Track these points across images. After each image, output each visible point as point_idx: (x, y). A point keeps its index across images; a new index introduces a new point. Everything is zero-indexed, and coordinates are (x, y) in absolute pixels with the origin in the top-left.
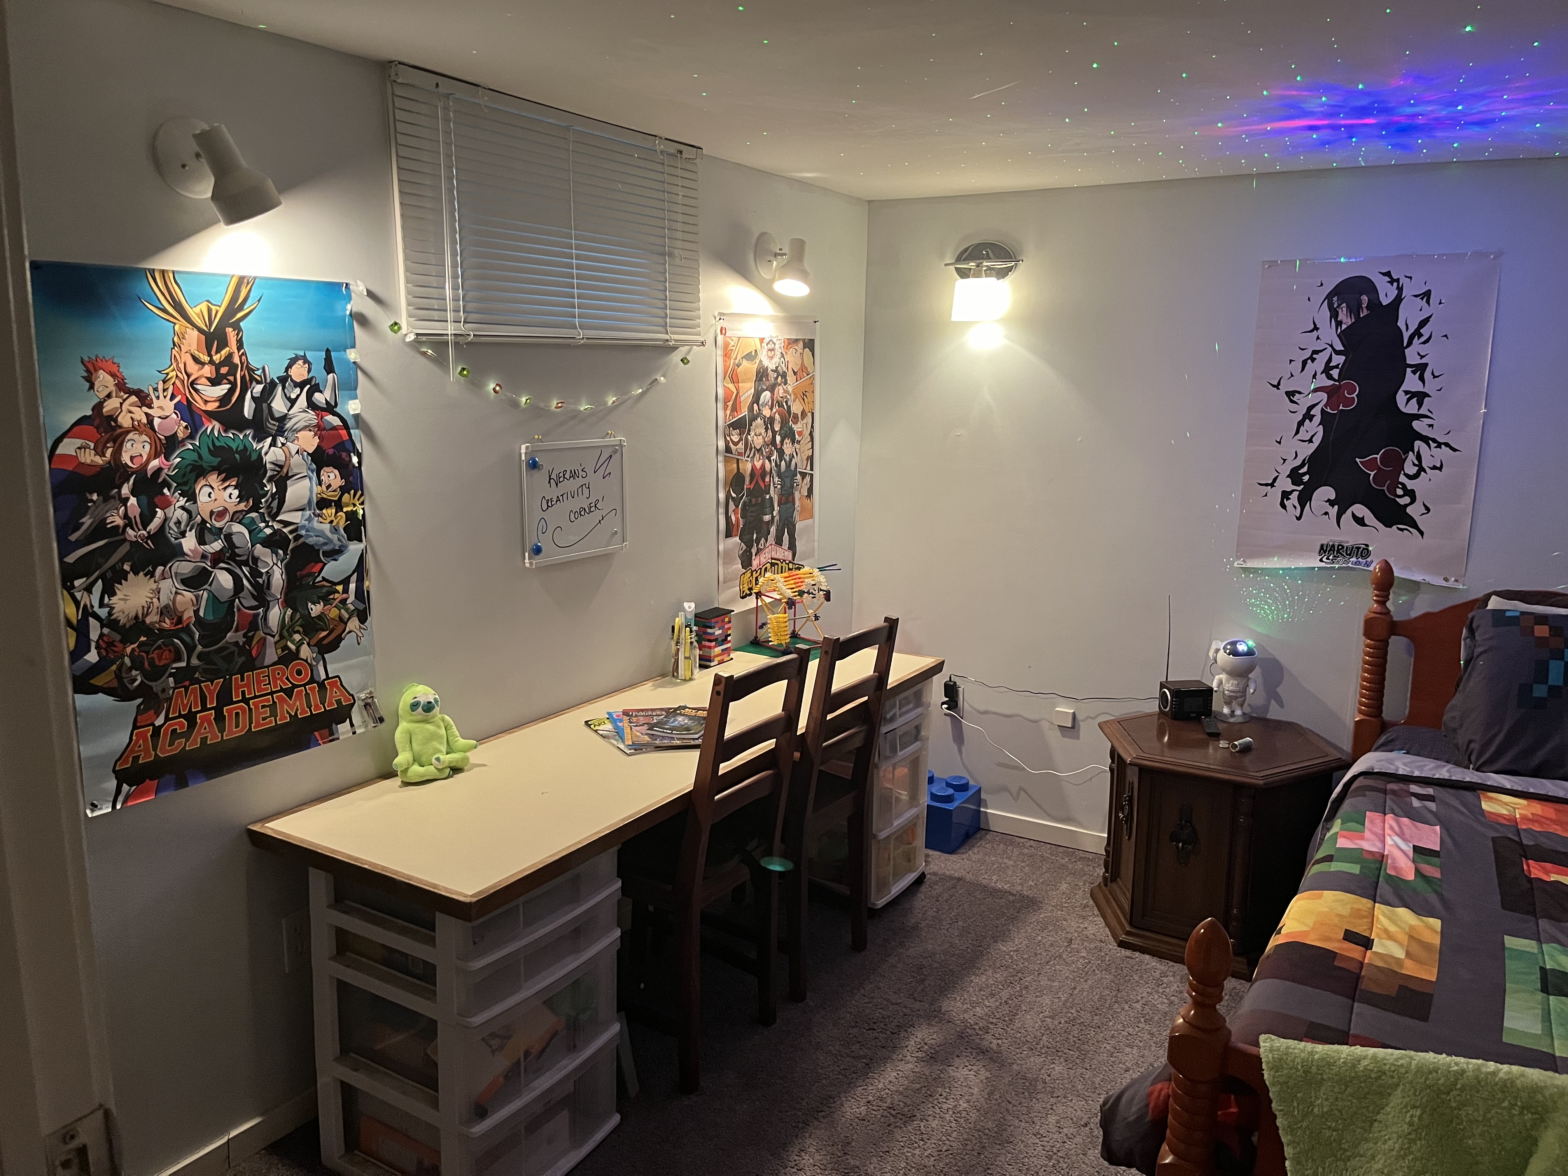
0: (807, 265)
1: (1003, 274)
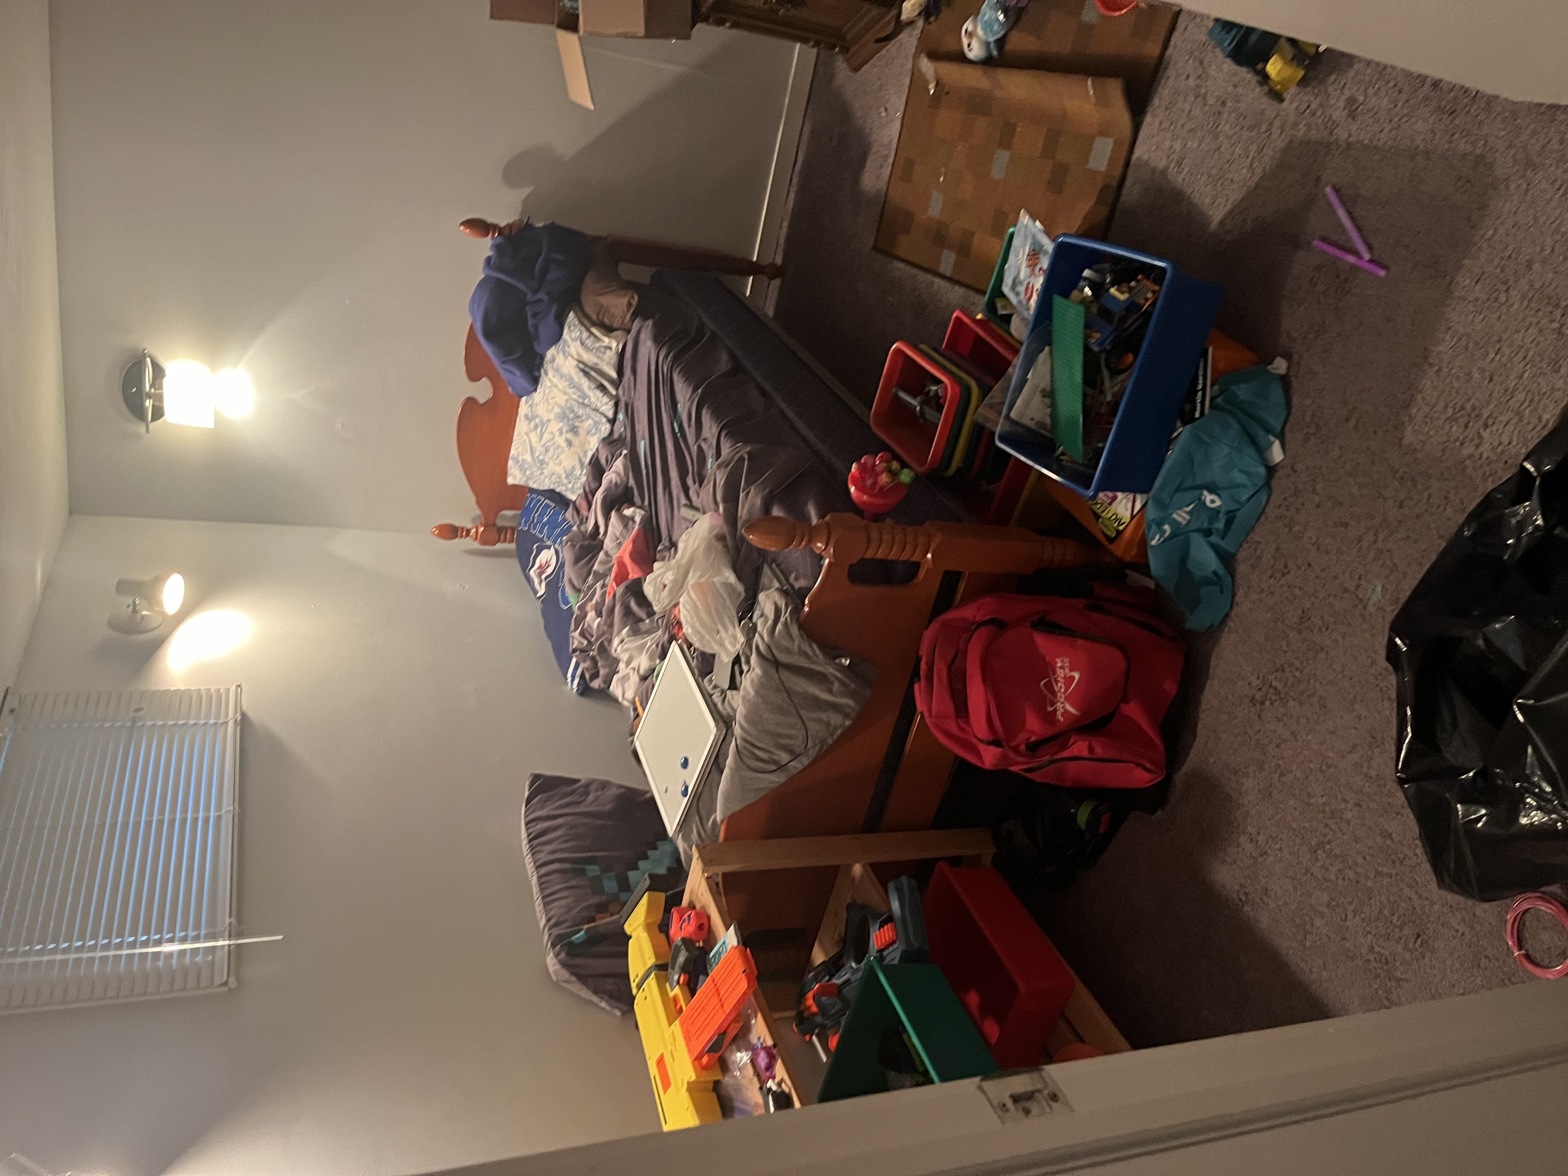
0: (147, 577)
1: (159, 372)
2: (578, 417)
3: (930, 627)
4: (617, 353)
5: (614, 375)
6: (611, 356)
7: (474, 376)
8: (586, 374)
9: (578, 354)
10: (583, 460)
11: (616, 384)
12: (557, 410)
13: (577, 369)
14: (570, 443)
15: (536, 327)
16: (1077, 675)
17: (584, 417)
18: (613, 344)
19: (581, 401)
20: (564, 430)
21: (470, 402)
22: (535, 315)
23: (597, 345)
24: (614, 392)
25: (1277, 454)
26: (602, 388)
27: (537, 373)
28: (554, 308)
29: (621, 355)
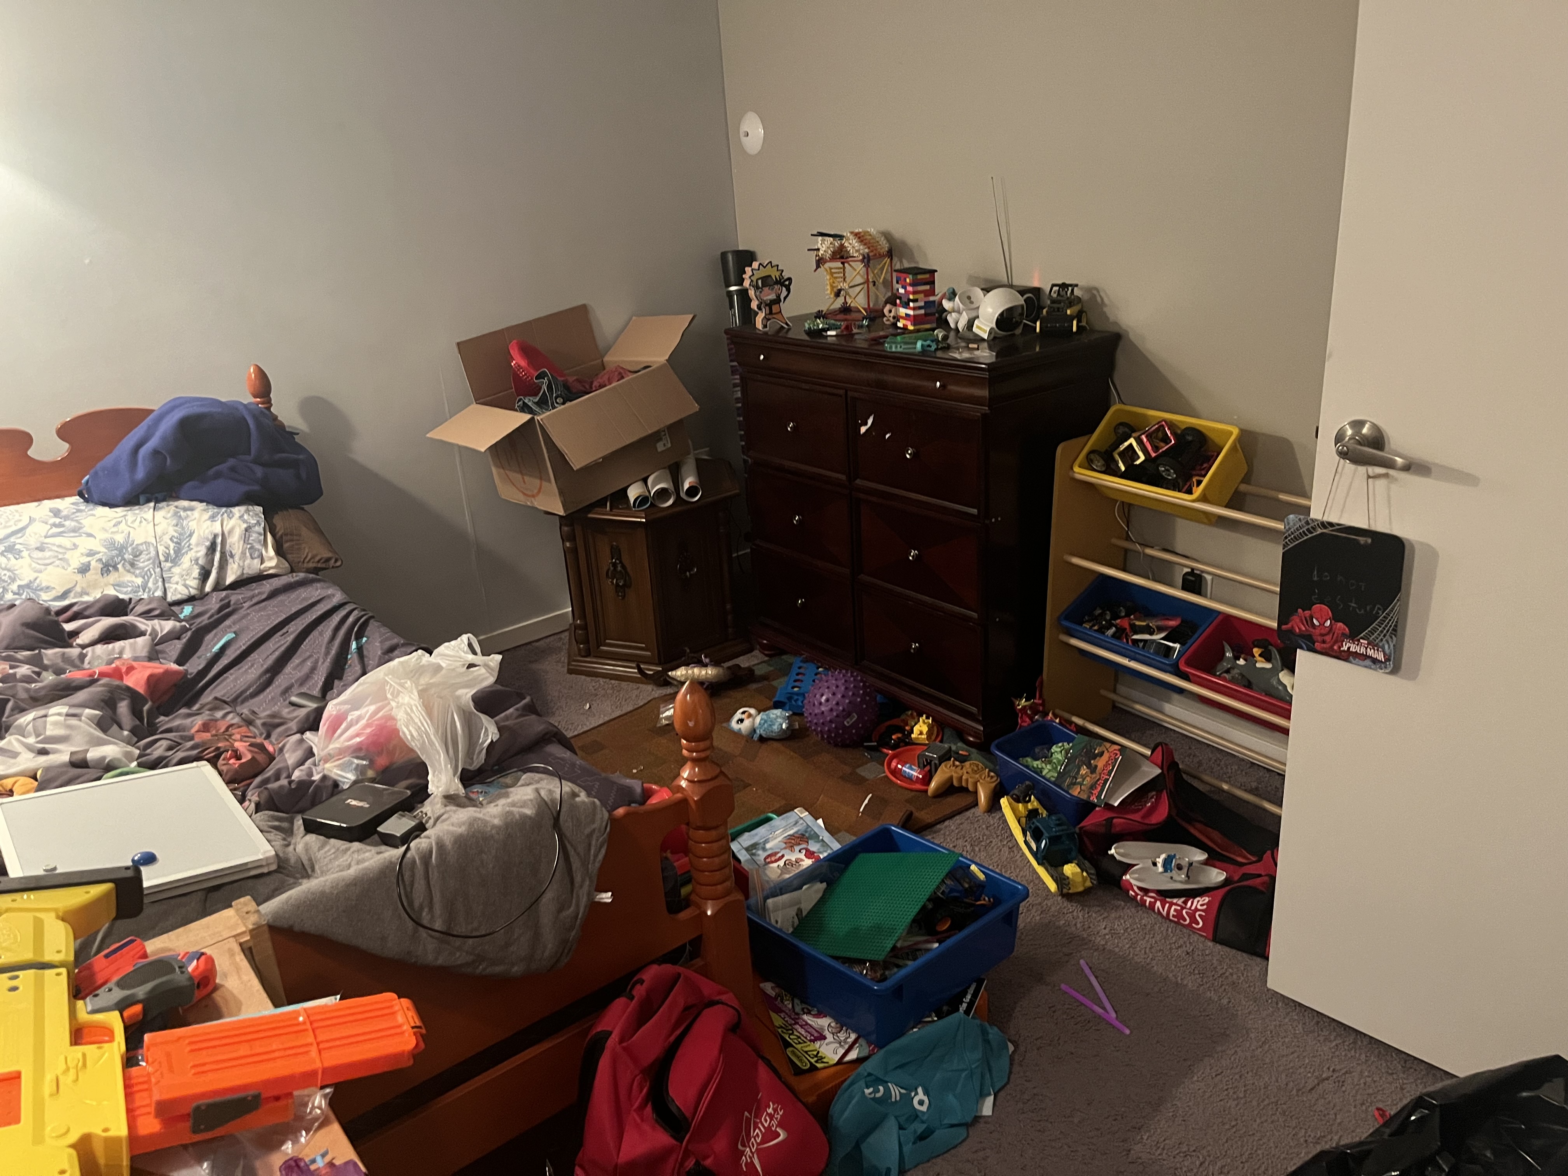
2: (132, 565)
3: (664, 966)
4: (261, 571)
5: (229, 580)
6: (253, 566)
7: (65, 432)
8: (212, 548)
9: (231, 532)
10: (72, 594)
11: (217, 588)
12: (120, 538)
13: (211, 537)
14: (84, 569)
15: (218, 475)
16: (783, 1135)
17: (138, 572)
18: (271, 561)
19: (162, 558)
20: (98, 556)
21: (24, 439)
22: (233, 469)
23: (258, 546)
24: (208, 588)
25: (987, 1108)
26: (205, 575)
27: (142, 499)
28: (256, 488)
29: (260, 578)
